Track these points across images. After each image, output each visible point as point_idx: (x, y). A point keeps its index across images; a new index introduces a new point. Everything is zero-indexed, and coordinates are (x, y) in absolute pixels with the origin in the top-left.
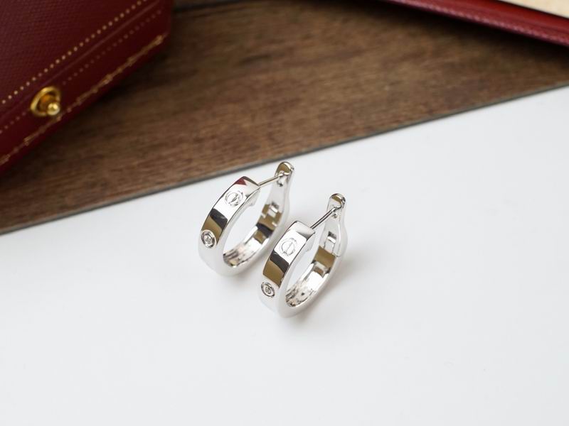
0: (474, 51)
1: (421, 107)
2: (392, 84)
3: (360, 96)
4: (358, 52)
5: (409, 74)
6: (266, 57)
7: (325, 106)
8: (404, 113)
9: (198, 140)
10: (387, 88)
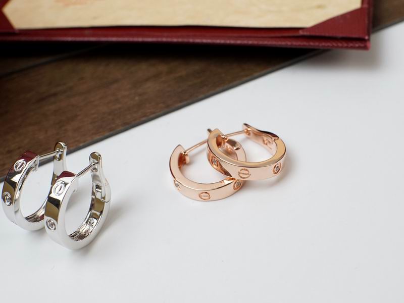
0: (196, 66)
1: (161, 105)
2: (140, 95)
3: (118, 106)
4: (116, 81)
5: (151, 88)
6: (55, 95)
7: (95, 116)
8: (149, 111)
9: (9, 152)
10: (137, 98)
